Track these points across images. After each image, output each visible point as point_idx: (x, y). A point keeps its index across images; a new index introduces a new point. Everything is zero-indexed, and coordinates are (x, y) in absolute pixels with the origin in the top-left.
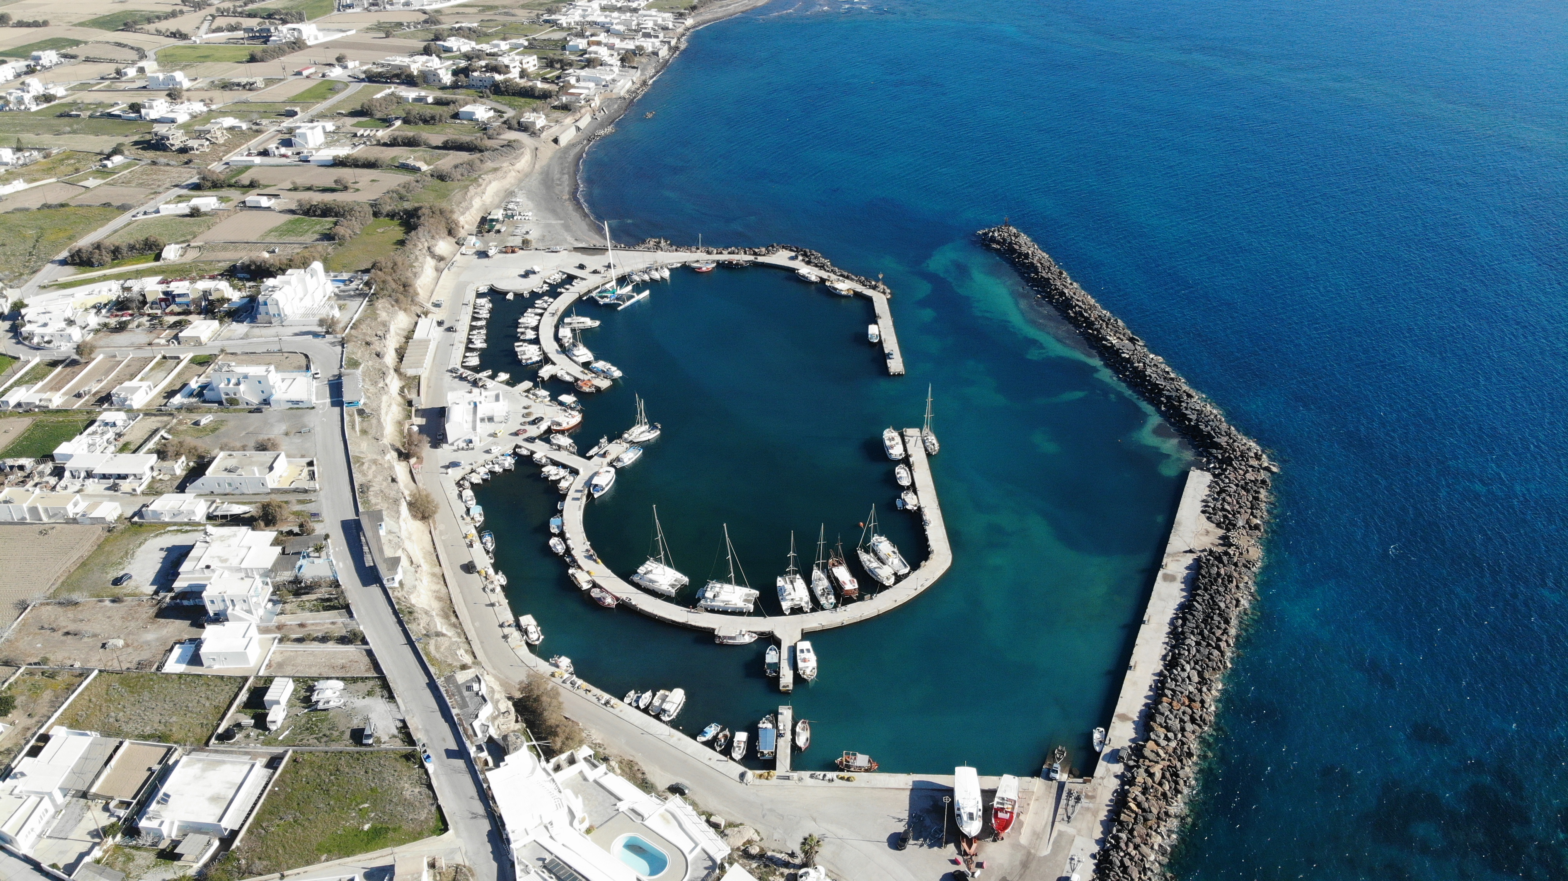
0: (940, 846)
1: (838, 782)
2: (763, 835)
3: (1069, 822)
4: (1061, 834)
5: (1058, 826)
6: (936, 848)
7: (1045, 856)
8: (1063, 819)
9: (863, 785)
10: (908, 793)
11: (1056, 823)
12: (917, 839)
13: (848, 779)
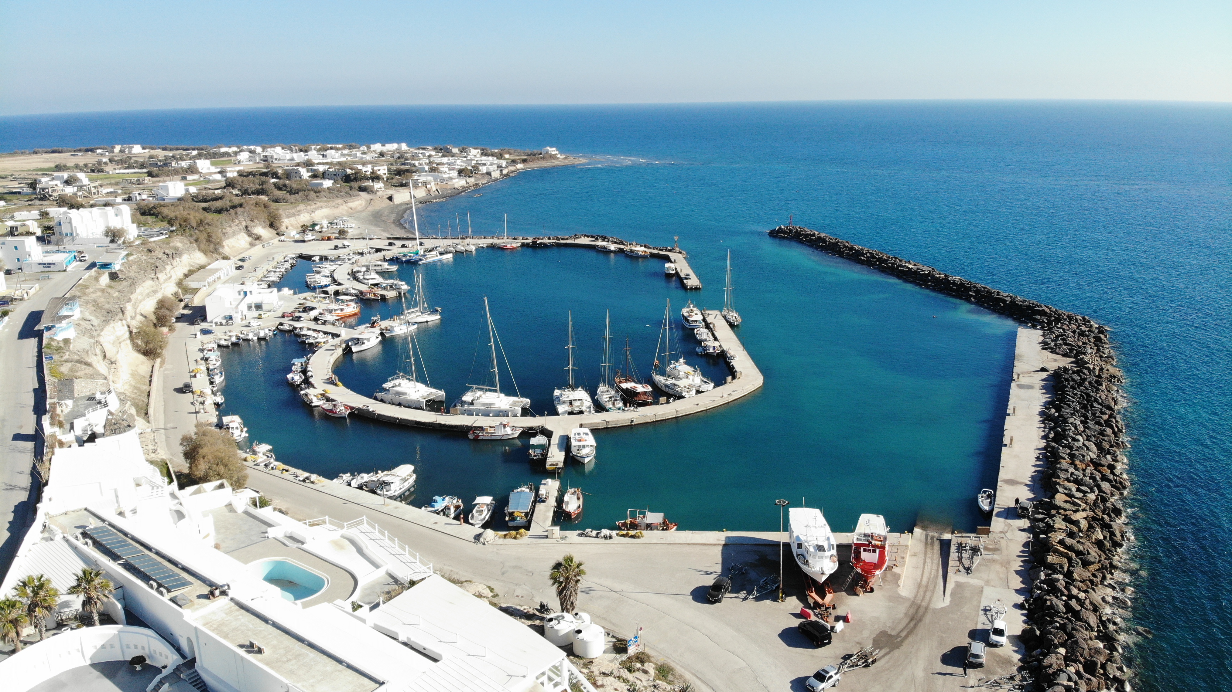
0: (775, 599)
1: (617, 539)
2: (496, 591)
3: (968, 573)
4: (958, 585)
5: (952, 578)
6: (768, 602)
7: (943, 609)
8: (959, 571)
9: (655, 541)
10: (721, 548)
11: (950, 576)
12: (737, 592)
13: (633, 537)
